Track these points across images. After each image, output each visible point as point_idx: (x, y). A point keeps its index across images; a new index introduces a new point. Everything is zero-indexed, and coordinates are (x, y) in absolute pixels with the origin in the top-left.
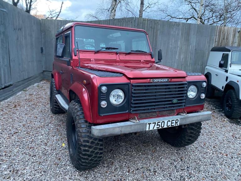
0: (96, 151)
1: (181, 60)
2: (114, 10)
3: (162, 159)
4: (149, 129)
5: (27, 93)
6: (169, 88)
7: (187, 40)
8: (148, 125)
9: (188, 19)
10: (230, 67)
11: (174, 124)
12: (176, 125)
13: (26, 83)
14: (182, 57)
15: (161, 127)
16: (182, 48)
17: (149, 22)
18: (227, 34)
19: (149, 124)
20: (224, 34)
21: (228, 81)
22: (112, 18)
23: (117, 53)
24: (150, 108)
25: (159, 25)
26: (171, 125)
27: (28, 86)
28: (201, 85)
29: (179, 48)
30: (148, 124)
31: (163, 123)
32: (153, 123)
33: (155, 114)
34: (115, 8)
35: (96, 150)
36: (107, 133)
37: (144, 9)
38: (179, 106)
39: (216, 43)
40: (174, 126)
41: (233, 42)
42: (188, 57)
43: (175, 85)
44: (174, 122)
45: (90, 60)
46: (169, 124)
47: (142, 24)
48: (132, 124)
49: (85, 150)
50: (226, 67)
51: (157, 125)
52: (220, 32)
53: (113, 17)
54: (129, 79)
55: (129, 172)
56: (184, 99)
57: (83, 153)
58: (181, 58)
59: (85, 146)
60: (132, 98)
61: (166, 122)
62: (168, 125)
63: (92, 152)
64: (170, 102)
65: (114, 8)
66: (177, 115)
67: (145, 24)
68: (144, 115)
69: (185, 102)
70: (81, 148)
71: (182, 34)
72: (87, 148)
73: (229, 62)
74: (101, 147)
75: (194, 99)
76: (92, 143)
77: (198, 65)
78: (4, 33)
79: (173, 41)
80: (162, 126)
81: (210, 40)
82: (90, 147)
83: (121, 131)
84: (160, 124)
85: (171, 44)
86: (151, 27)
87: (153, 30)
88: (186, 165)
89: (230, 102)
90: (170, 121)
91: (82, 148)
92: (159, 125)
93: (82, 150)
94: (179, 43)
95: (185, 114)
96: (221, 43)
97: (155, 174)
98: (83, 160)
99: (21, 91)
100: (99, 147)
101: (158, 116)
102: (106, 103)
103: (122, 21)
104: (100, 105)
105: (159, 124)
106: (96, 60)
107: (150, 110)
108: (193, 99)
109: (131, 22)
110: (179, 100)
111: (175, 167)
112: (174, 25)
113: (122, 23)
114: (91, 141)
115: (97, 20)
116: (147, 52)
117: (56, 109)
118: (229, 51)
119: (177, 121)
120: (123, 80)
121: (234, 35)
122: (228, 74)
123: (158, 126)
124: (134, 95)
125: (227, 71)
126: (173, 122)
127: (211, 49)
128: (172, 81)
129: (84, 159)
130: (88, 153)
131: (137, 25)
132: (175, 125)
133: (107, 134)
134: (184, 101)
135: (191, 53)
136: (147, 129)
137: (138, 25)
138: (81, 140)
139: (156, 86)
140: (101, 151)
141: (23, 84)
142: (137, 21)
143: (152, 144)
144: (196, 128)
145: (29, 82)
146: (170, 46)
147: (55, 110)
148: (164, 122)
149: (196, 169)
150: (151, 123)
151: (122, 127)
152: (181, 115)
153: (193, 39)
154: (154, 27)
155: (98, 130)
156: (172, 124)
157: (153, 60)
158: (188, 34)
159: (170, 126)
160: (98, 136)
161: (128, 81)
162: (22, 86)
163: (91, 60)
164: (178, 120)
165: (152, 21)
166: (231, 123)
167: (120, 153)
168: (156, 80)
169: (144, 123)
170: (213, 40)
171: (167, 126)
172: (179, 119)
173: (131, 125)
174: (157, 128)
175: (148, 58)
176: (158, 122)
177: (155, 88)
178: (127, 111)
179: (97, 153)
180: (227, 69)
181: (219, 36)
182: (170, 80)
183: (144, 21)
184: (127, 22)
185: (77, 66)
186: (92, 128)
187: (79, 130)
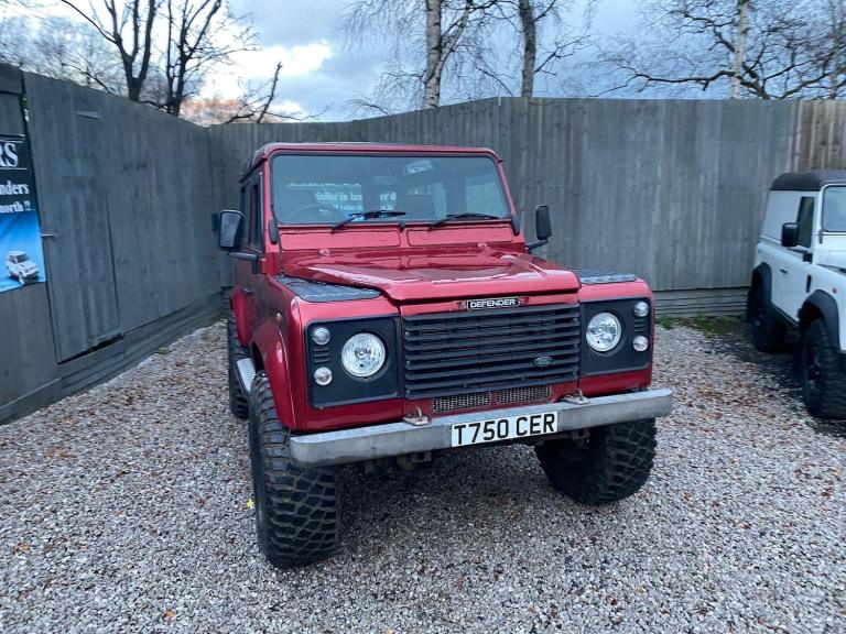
0: (315, 509)
1: (671, 227)
2: (434, 81)
3: (533, 539)
4: (460, 442)
5: (168, 358)
6: (524, 324)
7: (689, 157)
8: (455, 433)
9: (708, 80)
10: (821, 242)
11: (540, 428)
12: (548, 431)
13: (169, 329)
14: (673, 215)
15: (499, 436)
16: (669, 186)
17: (549, 107)
18: (836, 124)
19: (460, 428)
20: (826, 128)
21: (812, 291)
22: (428, 107)
23: (400, 228)
24: (465, 382)
25: (586, 117)
26: (532, 432)
27: (173, 339)
28: (633, 310)
29: (659, 187)
30: (456, 427)
31: (503, 425)
32: (471, 425)
33: (484, 400)
34: (437, 72)
35: (314, 505)
36: (333, 455)
38: (562, 375)
39: (797, 158)
40: (542, 433)
42: (693, 213)
43: (541, 313)
44: (541, 421)
45: (316, 253)
46: (525, 427)
47: (526, 118)
48: (409, 427)
49: (282, 506)
50: (808, 244)
51: (486, 431)
52: (808, 122)
53: (433, 102)
55: (421, 572)
56: (574, 355)
57: (279, 513)
58: (672, 220)
59: (281, 494)
60: (406, 357)
61: (512, 421)
62: (521, 431)
63: (302, 510)
64: (530, 365)
65: (433, 74)
67: (536, 116)
68: (449, 405)
69: (578, 364)
70: (272, 501)
71: (668, 140)
72: (287, 501)
73: (817, 227)
74: (330, 498)
75: (613, 352)
76: (301, 484)
77: (735, 238)
78: (93, 182)
79: (639, 165)
80: (503, 433)
81: (773, 152)
82: (296, 497)
83: (373, 448)
84: (494, 427)
85: (631, 176)
86: (558, 125)
87: (564, 133)
90: (525, 419)
91: (275, 500)
92: (492, 431)
93: (275, 505)
94: (659, 168)
95: (577, 400)
96: (815, 158)
97: (496, 578)
98: (279, 535)
99: (151, 353)
100: (322, 497)
101: (494, 407)
102: (330, 372)
103: (461, 111)
104: (314, 379)
105: (489, 427)
106: (334, 252)
108: (609, 354)
109: (491, 115)
110: (555, 358)
111: (568, 559)
112: (639, 110)
113: (460, 119)
114: (297, 479)
115: (383, 114)
116: (496, 218)
118: (817, 187)
119: (549, 419)
120: (381, 308)
122: (812, 268)
123: (489, 434)
124: (409, 348)
125: (808, 258)
126: (535, 421)
128: (530, 303)
129: (283, 530)
130: (291, 513)
131: (508, 122)
132: (545, 430)
133: (333, 457)
134: (576, 360)
135: (705, 201)
136: (455, 444)
137: (512, 122)
138: (270, 478)
139: (478, 319)
140: (331, 510)
141: (156, 332)
142: (508, 109)
144: (636, 443)
145: (177, 325)
146: (630, 182)
147: (239, 406)
148: (506, 421)
149: (631, 566)
150: (464, 426)
151: (376, 437)
152: (566, 401)
153: (711, 154)
154: (569, 124)
155: (306, 447)
156: (535, 429)
157: (520, 239)
158: (691, 137)
159: (528, 434)
161: (392, 310)
162: (153, 338)
163: (321, 252)
164: (552, 416)
165: (558, 106)
167: (408, 524)
168: (478, 304)
169: (443, 426)
170: (784, 150)
171: (518, 433)
172: (555, 414)
173: (403, 432)
174: (486, 438)
176: (487, 424)
177: (477, 324)
178: (395, 395)
179: (318, 514)
180: (809, 250)
181: (807, 134)
182: (522, 300)
183: (533, 108)
184: (477, 115)
185: (276, 272)
186: (291, 443)
187: (266, 451)
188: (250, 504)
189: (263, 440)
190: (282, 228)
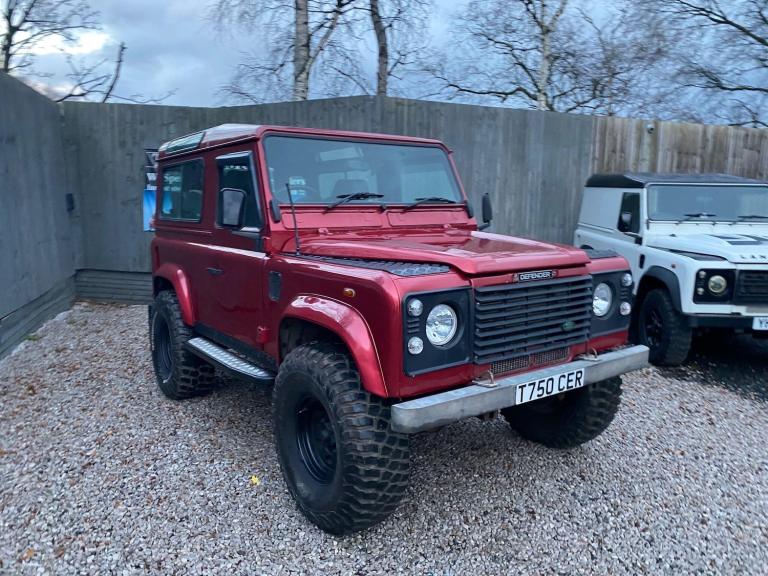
0: (395, 472)
1: (507, 215)
2: (304, 76)
3: (537, 482)
4: (522, 400)
5: (43, 344)
6: (553, 295)
7: (521, 158)
8: (519, 391)
9: (506, 94)
10: (648, 228)
11: (573, 384)
12: (578, 386)
13: (33, 315)
14: (508, 205)
15: (548, 393)
16: (506, 180)
17: (413, 108)
18: (622, 137)
19: (521, 387)
20: (615, 139)
21: (647, 266)
22: (300, 99)
23: (381, 209)
24: (515, 347)
25: (443, 118)
26: (568, 387)
27: (39, 324)
28: (621, 281)
29: (498, 181)
30: (519, 387)
32: (530, 385)
33: (525, 362)
34: (307, 67)
35: (394, 469)
36: (432, 419)
37: (389, 68)
38: (578, 337)
39: (596, 162)
40: (574, 387)
41: (637, 159)
42: (523, 204)
43: (567, 284)
44: (573, 377)
45: (316, 232)
46: (564, 383)
47: (394, 117)
48: (484, 390)
49: (369, 473)
50: (637, 231)
51: (539, 388)
52: (603, 134)
53: (304, 95)
54: (465, 276)
56: (586, 319)
57: (365, 480)
58: (507, 209)
59: (370, 461)
60: (477, 325)
61: (556, 378)
62: (561, 387)
63: (387, 475)
64: (559, 330)
65: (304, 69)
66: (573, 360)
67: (402, 112)
68: (502, 368)
69: (589, 327)
70: (357, 470)
71: (506, 142)
72: (373, 467)
73: (644, 216)
75: (607, 317)
76: (386, 450)
77: (553, 225)
79: (483, 162)
80: (549, 390)
81: (580, 156)
82: (381, 463)
83: (462, 411)
84: (543, 385)
85: (477, 172)
86: (420, 124)
87: (425, 132)
88: (597, 489)
89: (656, 321)
90: (564, 376)
91: (361, 468)
92: (542, 388)
93: (362, 473)
94: (499, 167)
95: (592, 357)
96: (608, 164)
97: (534, 518)
98: (363, 502)
99: (20, 341)
100: (400, 460)
101: (533, 368)
102: (421, 343)
103: (334, 106)
104: (407, 348)
105: (541, 385)
106: (333, 230)
107: (517, 352)
108: (604, 319)
109: (363, 111)
110: (577, 322)
112: (484, 115)
113: (333, 112)
114: (381, 445)
116: (453, 202)
117: (186, 384)
118: (640, 185)
119: (579, 375)
121: (640, 141)
122: (643, 249)
123: (540, 392)
124: (481, 317)
125: (639, 241)
126: (570, 378)
127: (584, 180)
128: (560, 275)
129: (366, 496)
130: (375, 479)
131: (378, 118)
133: (432, 421)
134: (587, 324)
135: (532, 195)
136: (518, 402)
137: (382, 118)
138: (355, 446)
139: (526, 290)
141: (25, 317)
143: (495, 450)
144: (611, 393)
145: (41, 310)
148: (552, 379)
150: (525, 386)
151: (464, 399)
152: (582, 359)
153: (537, 155)
154: (429, 124)
155: (409, 413)
156: (570, 384)
157: (472, 222)
158: (522, 140)
159: (565, 390)
160: (413, 428)
161: (465, 283)
162: (22, 324)
163: (320, 231)
164: (581, 372)
165: (421, 108)
166: (665, 377)
168: (525, 276)
169: (510, 387)
170: (587, 155)
171: (560, 390)
172: (583, 370)
173: (483, 394)
174: (538, 396)
175: (461, 218)
176: (540, 382)
177: (525, 294)
178: (467, 359)
179: (397, 477)
180: (639, 235)
181: (603, 143)
182: (554, 273)
183: (400, 107)
184: (350, 110)
185: (284, 250)
186: (395, 410)
187: (347, 421)
188: (255, 480)
189: (342, 411)
190: (282, 208)
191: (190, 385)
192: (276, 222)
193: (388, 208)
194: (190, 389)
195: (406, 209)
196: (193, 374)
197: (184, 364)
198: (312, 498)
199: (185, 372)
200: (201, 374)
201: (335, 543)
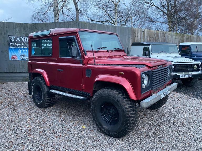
2: (57, 15)
6: (163, 71)
8: (161, 96)
9: (104, 22)
10: (152, 55)
18: (137, 33)
22: (57, 22)
28: (171, 67)
34: (58, 13)
39: (132, 40)
41: (141, 39)
46: (167, 93)
48: (155, 96)
50: (149, 56)
52: (133, 32)
60: (153, 80)
63: (135, 120)
65: (57, 13)
66: (165, 87)
72: (132, 119)
73: (151, 52)
75: (169, 76)
76: (135, 114)
81: (128, 38)
82: (134, 117)
92: (164, 94)
95: (170, 86)
96: (134, 40)
103: (68, 24)
104: (142, 87)
106: (99, 57)
110: (166, 78)
116: (121, 49)
118: (149, 45)
119: (169, 91)
124: (154, 78)
128: (164, 66)
129: (131, 126)
130: (133, 122)
136: (161, 98)
139: (159, 70)
142: (80, 24)
152: (167, 87)
157: (126, 54)
163: (96, 58)
165: (91, 25)
170: (130, 38)
172: (170, 89)
174: (164, 96)
175: (123, 53)
177: (159, 72)
178: (151, 89)
183: (86, 25)
184: (72, 25)
185: (88, 63)
186: (142, 103)
187: (125, 107)
188: (84, 127)
189: (123, 105)
190: (87, 51)
191: (49, 104)
192: (86, 55)
193: (109, 51)
194: (48, 105)
195: (112, 51)
196: (50, 100)
197: (47, 97)
198: (109, 129)
199: (48, 100)
200: (52, 100)
201: (119, 140)
